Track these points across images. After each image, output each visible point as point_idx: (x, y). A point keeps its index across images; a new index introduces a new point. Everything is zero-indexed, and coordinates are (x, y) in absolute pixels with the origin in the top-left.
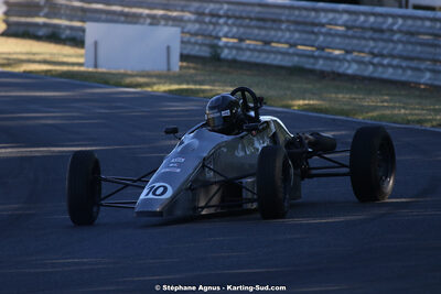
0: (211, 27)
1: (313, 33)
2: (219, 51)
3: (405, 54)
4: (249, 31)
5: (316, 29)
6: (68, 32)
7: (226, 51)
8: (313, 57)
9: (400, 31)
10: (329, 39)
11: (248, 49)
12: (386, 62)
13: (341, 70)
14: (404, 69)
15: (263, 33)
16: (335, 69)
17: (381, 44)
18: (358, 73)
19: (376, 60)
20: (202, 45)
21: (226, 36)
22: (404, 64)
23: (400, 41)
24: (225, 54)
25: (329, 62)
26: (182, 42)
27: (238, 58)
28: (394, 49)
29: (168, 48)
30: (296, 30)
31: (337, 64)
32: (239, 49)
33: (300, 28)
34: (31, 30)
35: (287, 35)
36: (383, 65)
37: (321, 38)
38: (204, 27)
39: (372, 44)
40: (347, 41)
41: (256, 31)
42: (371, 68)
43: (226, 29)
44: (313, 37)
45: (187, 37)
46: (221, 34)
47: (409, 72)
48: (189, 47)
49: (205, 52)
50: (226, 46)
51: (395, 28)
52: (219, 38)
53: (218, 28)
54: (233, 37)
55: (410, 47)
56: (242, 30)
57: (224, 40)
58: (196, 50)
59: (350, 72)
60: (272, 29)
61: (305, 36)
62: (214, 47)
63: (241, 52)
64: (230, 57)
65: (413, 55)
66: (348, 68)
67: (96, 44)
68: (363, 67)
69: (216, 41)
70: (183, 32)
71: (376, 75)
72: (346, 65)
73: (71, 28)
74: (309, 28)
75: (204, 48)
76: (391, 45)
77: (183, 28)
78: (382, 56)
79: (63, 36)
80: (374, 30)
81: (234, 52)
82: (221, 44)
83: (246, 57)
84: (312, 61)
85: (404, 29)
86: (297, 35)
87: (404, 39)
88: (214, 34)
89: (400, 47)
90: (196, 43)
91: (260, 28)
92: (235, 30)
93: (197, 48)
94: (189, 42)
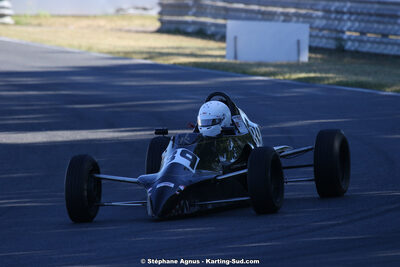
0: (336, 23)
2: (343, 43)
4: (369, 25)
6: (213, 29)
7: (349, 44)
11: (368, 41)
15: (382, 27)
20: (328, 38)
21: (349, 30)
24: (349, 45)
26: (311, 36)
27: (360, 49)
29: (298, 42)
32: (361, 41)
34: (182, 27)
38: (330, 22)
41: (376, 26)
43: (349, 24)
45: (315, 33)
46: (345, 29)
48: (317, 40)
49: (331, 44)
50: (349, 39)
52: (343, 32)
53: (342, 23)
54: (356, 31)
56: (363, 25)
57: (348, 33)
58: (323, 43)
60: (389, 23)
62: (339, 40)
63: (362, 44)
64: (353, 48)
67: (235, 38)
69: (341, 35)
70: (311, 27)
73: (216, 25)
75: (330, 41)
77: (311, 24)
79: (209, 32)
81: (357, 44)
82: (345, 36)
83: (367, 48)
88: (339, 28)
90: (323, 37)
91: (379, 22)
92: (357, 24)
93: (324, 41)
94: (317, 36)
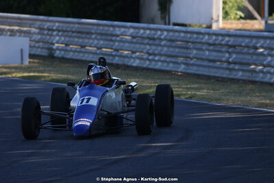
0: (48, 37)
1: (112, 40)
2: (53, 52)
3: (168, 53)
4: (72, 39)
5: (113, 38)
7: (58, 52)
8: (112, 55)
9: (165, 39)
10: (122, 44)
11: (71, 51)
12: (157, 58)
13: (129, 64)
14: (168, 63)
15: (81, 40)
16: (125, 63)
17: (154, 47)
18: (140, 65)
19: (151, 57)
20: (42, 48)
21: (58, 43)
22: (168, 60)
23: (165, 46)
24: (57, 54)
25: (122, 59)
26: (30, 46)
27: (65, 56)
28: (162, 50)
29: (22, 51)
30: (101, 39)
31: (127, 60)
32: (65, 50)
33: (103, 37)
35: (96, 42)
36: (155, 60)
37: (117, 44)
38: (44, 37)
39: (148, 47)
40: (133, 45)
41: (76, 40)
42: (148, 62)
43: (57, 38)
44: (112, 43)
45: (33, 44)
46: (54, 41)
47: (171, 65)
48: (35, 49)
49: (45, 53)
50: (58, 49)
51: (162, 37)
52: (53, 44)
53: (52, 38)
54: (62, 43)
55: (171, 49)
56: (67, 39)
57: (56, 45)
58: (39, 52)
59: (134, 65)
60: (86, 38)
61: (106, 43)
62: (50, 49)
63: (67, 53)
64: (60, 56)
65: (173, 54)
66: (133, 62)
68: (143, 62)
69: (51, 46)
70: (30, 40)
71: (150, 67)
72: (132, 60)
74: (109, 38)
75: (44, 50)
76: (160, 48)
77: (31, 38)
78: (155, 55)
80: (150, 39)
81: (63, 52)
82: (54, 47)
83: (70, 55)
84: (111, 58)
85: (168, 38)
86: (102, 42)
87: (168, 44)
88: (50, 41)
89: (165, 49)
90: (39, 47)
91: (78, 37)
92: (63, 38)
93: (39, 50)
94: (34, 47)
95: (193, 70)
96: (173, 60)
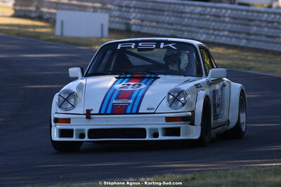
0: (126, 14)
1: (181, 17)
2: (130, 26)
3: (232, 29)
4: (147, 16)
5: (183, 15)
6: (47, 15)
8: (181, 30)
9: (229, 17)
10: (190, 21)
11: (146, 26)
12: (221, 33)
14: (231, 38)
15: (154, 17)
17: (219, 24)
19: (216, 33)
20: (120, 23)
21: (134, 18)
22: (231, 35)
23: (229, 22)
24: (134, 28)
26: (110, 21)
27: (141, 31)
28: (226, 27)
29: (102, 25)
30: (173, 16)
31: (195, 34)
32: (141, 26)
33: (175, 14)
34: (28, 14)
35: (168, 18)
36: (220, 36)
37: (186, 20)
38: (122, 13)
39: (214, 24)
40: (200, 22)
41: (151, 16)
42: (213, 37)
43: (134, 15)
44: (181, 20)
45: (112, 19)
46: (131, 17)
47: (234, 40)
48: (114, 24)
49: (123, 27)
50: (134, 24)
51: (227, 15)
52: (130, 19)
53: (130, 14)
54: (138, 19)
55: (234, 26)
56: (143, 15)
57: (133, 21)
58: (117, 26)
60: (159, 15)
61: (177, 19)
62: (128, 24)
64: (136, 30)
65: (236, 30)
67: (62, 22)
68: (209, 36)
69: (129, 21)
70: (110, 16)
71: (216, 41)
72: (200, 35)
73: (50, 13)
74: (180, 15)
75: (122, 25)
76: (224, 25)
77: (110, 14)
78: (219, 30)
80: (215, 16)
81: (138, 27)
82: (131, 22)
83: (145, 30)
84: (181, 33)
85: (232, 15)
86: (173, 19)
87: (232, 21)
88: (127, 17)
89: (229, 26)
90: (117, 22)
91: (153, 14)
92: (139, 15)
94: (113, 22)
95: (253, 45)
96: (236, 35)
